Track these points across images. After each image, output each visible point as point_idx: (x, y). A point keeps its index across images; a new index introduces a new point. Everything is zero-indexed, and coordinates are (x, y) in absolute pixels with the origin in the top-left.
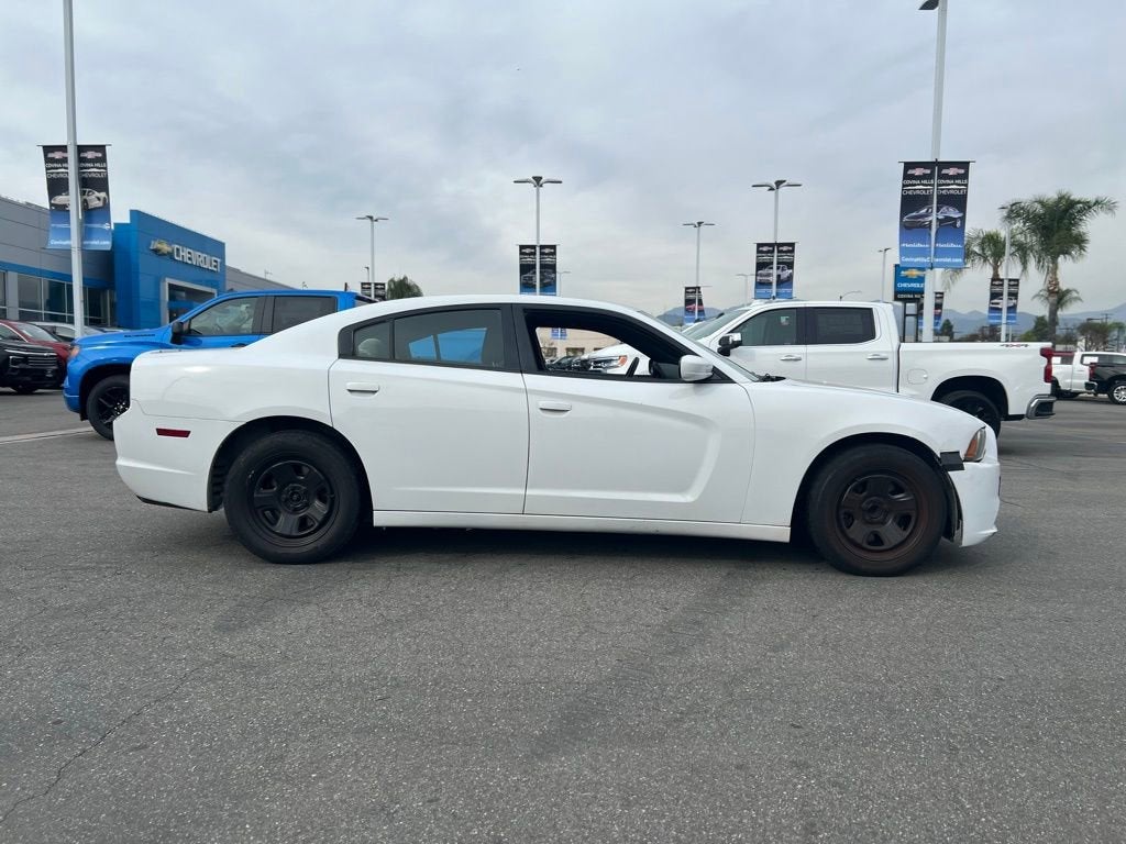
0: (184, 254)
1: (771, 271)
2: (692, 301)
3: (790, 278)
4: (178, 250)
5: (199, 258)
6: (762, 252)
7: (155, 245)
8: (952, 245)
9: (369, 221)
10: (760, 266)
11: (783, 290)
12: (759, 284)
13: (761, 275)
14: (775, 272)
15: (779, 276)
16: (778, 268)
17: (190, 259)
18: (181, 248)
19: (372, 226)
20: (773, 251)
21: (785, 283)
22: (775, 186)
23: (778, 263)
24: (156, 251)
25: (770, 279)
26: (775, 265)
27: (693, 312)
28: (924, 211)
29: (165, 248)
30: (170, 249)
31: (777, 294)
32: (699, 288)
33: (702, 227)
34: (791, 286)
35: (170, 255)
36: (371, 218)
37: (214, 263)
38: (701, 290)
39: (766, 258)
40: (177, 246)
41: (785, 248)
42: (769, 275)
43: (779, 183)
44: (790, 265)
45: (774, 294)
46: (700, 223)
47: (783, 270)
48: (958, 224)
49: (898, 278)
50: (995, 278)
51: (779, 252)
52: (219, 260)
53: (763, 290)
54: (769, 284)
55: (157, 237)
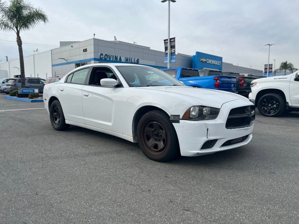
0: (210, 61)
4: (208, 60)
5: (214, 62)
7: (202, 60)
9: (268, 46)
17: (211, 62)
18: (209, 60)
19: (270, 47)
24: (202, 61)
29: (204, 60)
30: (206, 60)
35: (206, 62)
36: (269, 45)
37: (218, 63)
40: (208, 59)
52: (220, 62)
55: (202, 58)
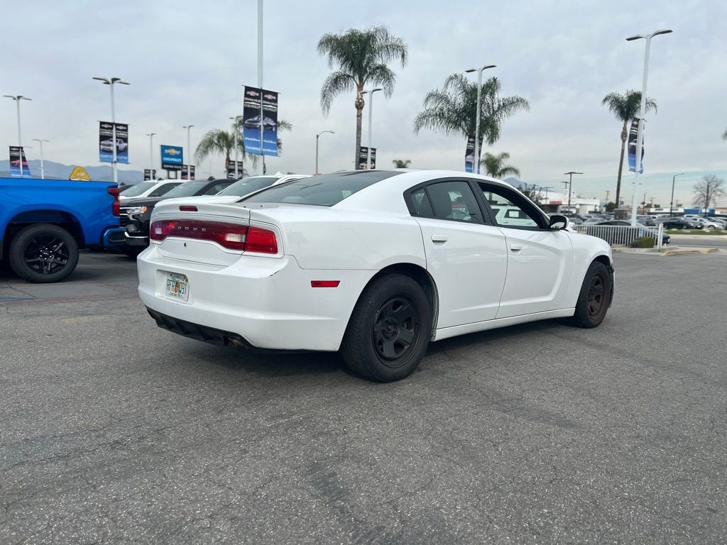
1: (111, 143)
2: (17, 158)
3: (126, 149)
6: (104, 128)
8: (271, 142)
10: (103, 138)
11: (121, 157)
12: (103, 151)
13: (104, 145)
14: (114, 143)
15: (117, 147)
16: (117, 141)
20: (112, 129)
21: (123, 152)
22: (110, 81)
23: (117, 138)
25: (111, 148)
26: (114, 139)
27: (18, 166)
28: (256, 119)
31: (118, 160)
32: (22, 148)
33: (21, 100)
34: (127, 155)
38: (24, 149)
39: (107, 133)
41: (121, 128)
42: (109, 145)
43: (114, 80)
44: (125, 140)
45: (115, 159)
46: (19, 97)
47: (120, 143)
48: (274, 130)
49: (163, 155)
50: (228, 160)
51: (117, 129)
53: (106, 156)
54: (110, 152)
